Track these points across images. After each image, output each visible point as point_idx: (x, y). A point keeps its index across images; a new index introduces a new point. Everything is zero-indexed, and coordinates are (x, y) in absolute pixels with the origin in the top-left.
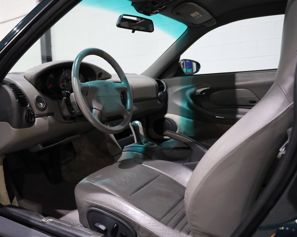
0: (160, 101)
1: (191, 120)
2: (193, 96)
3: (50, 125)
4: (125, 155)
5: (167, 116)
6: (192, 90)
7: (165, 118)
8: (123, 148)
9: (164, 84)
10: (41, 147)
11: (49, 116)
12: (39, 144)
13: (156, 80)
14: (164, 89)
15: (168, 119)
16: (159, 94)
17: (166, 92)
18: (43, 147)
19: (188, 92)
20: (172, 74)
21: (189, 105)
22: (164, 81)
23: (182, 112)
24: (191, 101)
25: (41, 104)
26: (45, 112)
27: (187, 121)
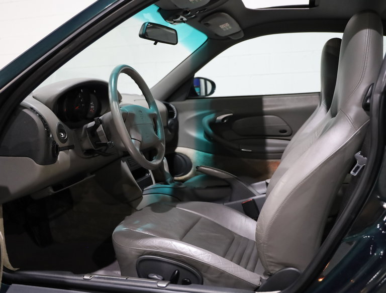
0: (170, 131)
1: (210, 155)
2: (212, 124)
3: (72, 161)
4: (147, 198)
5: (179, 150)
6: (212, 116)
7: (176, 153)
8: (143, 191)
9: (174, 109)
10: (51, 191)
11: (70, 150)
12: (49, 187)
13: (165, 104)
14: (174, 115)
15: (180, 154)
16: (169, 122)
17: (177, 119)
18: (55, 190)
19: (206, 120)
20: (184, 96)
21: (207, 135)
22: (173, 105)
23: (198, 146)
24: (210, 130)
25: (62, 134)
26: (66, 144)
27: (205, 157)
